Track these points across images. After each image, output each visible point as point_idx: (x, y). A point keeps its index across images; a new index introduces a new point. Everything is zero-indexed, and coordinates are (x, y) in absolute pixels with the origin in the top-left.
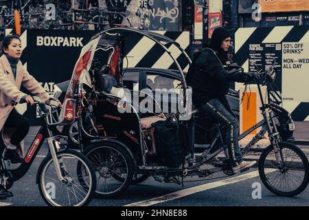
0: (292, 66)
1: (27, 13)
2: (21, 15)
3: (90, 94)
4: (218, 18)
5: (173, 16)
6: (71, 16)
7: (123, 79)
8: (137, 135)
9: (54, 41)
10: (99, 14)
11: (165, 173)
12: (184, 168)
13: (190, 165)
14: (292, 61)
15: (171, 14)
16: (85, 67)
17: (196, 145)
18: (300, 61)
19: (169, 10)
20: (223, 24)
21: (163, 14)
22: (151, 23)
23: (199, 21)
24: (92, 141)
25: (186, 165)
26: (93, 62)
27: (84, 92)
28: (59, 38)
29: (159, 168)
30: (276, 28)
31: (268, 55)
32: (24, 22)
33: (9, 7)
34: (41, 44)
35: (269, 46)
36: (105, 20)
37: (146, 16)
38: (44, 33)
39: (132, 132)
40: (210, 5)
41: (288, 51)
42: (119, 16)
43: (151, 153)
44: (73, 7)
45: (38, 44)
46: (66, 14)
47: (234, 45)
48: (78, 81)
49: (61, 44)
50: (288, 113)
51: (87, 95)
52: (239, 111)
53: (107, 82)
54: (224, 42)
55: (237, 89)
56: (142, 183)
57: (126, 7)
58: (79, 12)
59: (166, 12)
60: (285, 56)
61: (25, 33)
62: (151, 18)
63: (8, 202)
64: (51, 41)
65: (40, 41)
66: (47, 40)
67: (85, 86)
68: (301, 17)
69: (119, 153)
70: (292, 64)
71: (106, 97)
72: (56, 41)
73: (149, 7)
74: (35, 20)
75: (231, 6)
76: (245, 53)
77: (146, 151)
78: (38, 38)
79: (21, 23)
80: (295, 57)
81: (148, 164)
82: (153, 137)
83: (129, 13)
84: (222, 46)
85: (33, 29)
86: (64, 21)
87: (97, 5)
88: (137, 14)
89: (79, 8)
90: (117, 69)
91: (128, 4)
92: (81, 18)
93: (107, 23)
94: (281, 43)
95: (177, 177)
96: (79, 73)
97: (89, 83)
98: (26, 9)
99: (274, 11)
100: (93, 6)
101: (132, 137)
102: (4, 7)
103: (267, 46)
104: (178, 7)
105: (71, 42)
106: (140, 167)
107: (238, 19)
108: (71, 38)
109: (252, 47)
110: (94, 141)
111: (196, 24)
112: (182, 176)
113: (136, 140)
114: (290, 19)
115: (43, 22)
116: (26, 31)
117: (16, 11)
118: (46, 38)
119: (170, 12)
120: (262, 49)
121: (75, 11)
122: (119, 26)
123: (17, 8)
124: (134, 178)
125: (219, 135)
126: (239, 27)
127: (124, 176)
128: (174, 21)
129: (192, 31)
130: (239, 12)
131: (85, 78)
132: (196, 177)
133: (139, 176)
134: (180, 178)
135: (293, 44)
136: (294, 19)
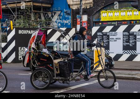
0: (113, 41)
1: (15, 22)
2: (13, 22)
3: (35, 51)
4: (86, 23)
5: (69, 22)
6: (31, 22)
7: (47, 46)
8: (53, 66)
9: (25, 32)
10: (42, 22)
11: (62, 80)
12: (70, 78)
13: (72, 77)
14: (113, 39)
15: (68, 22)
16: (33, 41)
17: (74, 70)
18: (116, 39)
19: (68, 20)
20: (88, 25)
21: (65, 22)
22: (61, 25)
23: (79, 24)
24: (36, 69)
25: (71, 77)
26: (36, 40)
27: (33, 51)
28: (27, 31)
29: (61, 78)
30: (107, 26)
31: (104, 37)
32: (14, 25)
33: (8, 19)
34: (20, 33)
35: (105, 33)
36: (44, 24)
37: (59, 22)
38: (21, 29)
39: (51, 65)
40: (83, 18)
41: (112, 35)
42: (49, 22)
43: (58, 73)
44: (32, 19)
45: (19, 33)
46: (29, 22)
47: (92, 33)
48: (31, 46)
49: (28, 33)
50: (112, 58)
51: (34, 52)
52: (93, 57)
53: (41, 47)
54: (84, 32)
55: (93, 49)
56: (54, 84)
57: (52, 19)
58: (34, 21)
59: (66, 21)
60: (111, 37)
61: (14, 29)
62: (61, 23)
63: (8, 91)
64: (24, 32)
65: (20, 32)
66: (23, 31)
67: (33, 48)
68: (116, 22)
69: (46, 73)
70: (113, 40)
71: (41, 52)
72: (26, 32)
73: (60, 19)
74: (18, 24)
75: (91, 18)
76: (96, 36)
77: (56, 72)
78: (19, 31)
79: (13, 25)
80: (114, 37)
81: (57, 77)
82: (58, 67)
83: (53, 21)
84: (83, 34)
85: (17, 28)
86: (29, 25)
87: (41, 19)
88: (56, 22)
89: (34, 20)
90: (44, 42)
91: (52, 18)
92: (35, 23)
93: (45, 25)
94: (109, 32)
95: (67, 81)
96: (31, 44)
97: (35, 47)
98: (15, 20)
99: (107, 20)
100: (39, 19)
101: (51, 67)
102: (7, 20)
103: (104, 33)
104: (71, 19)
105: (31, 32)
106: (54, 78)
107: (93, 23)
108: (31, 31)
109: (99, 34)
110: (37, 68)
111: (78, 25)
112: (69, 81)
113: (52, 68)
114: (112, 23)
115: (21, 25)
116: (15, 28)
117: (11, 21)
118: (22, 31)
119: (68, 21)
120: (102, 34)
121: (33, 21)
122: (49, 27)
123: (11, 20)
124: (51, 82)
125: (83, 66)
126: (94, 26)
127: (48, 81)
128: (69, 24)
129: (76, 28)
130: (94, 21)
131: (33, 46)
132: (74, 81)
133: (53, 81)
134: (68, 82)
135: (114, 32)
136: (114, 23)
